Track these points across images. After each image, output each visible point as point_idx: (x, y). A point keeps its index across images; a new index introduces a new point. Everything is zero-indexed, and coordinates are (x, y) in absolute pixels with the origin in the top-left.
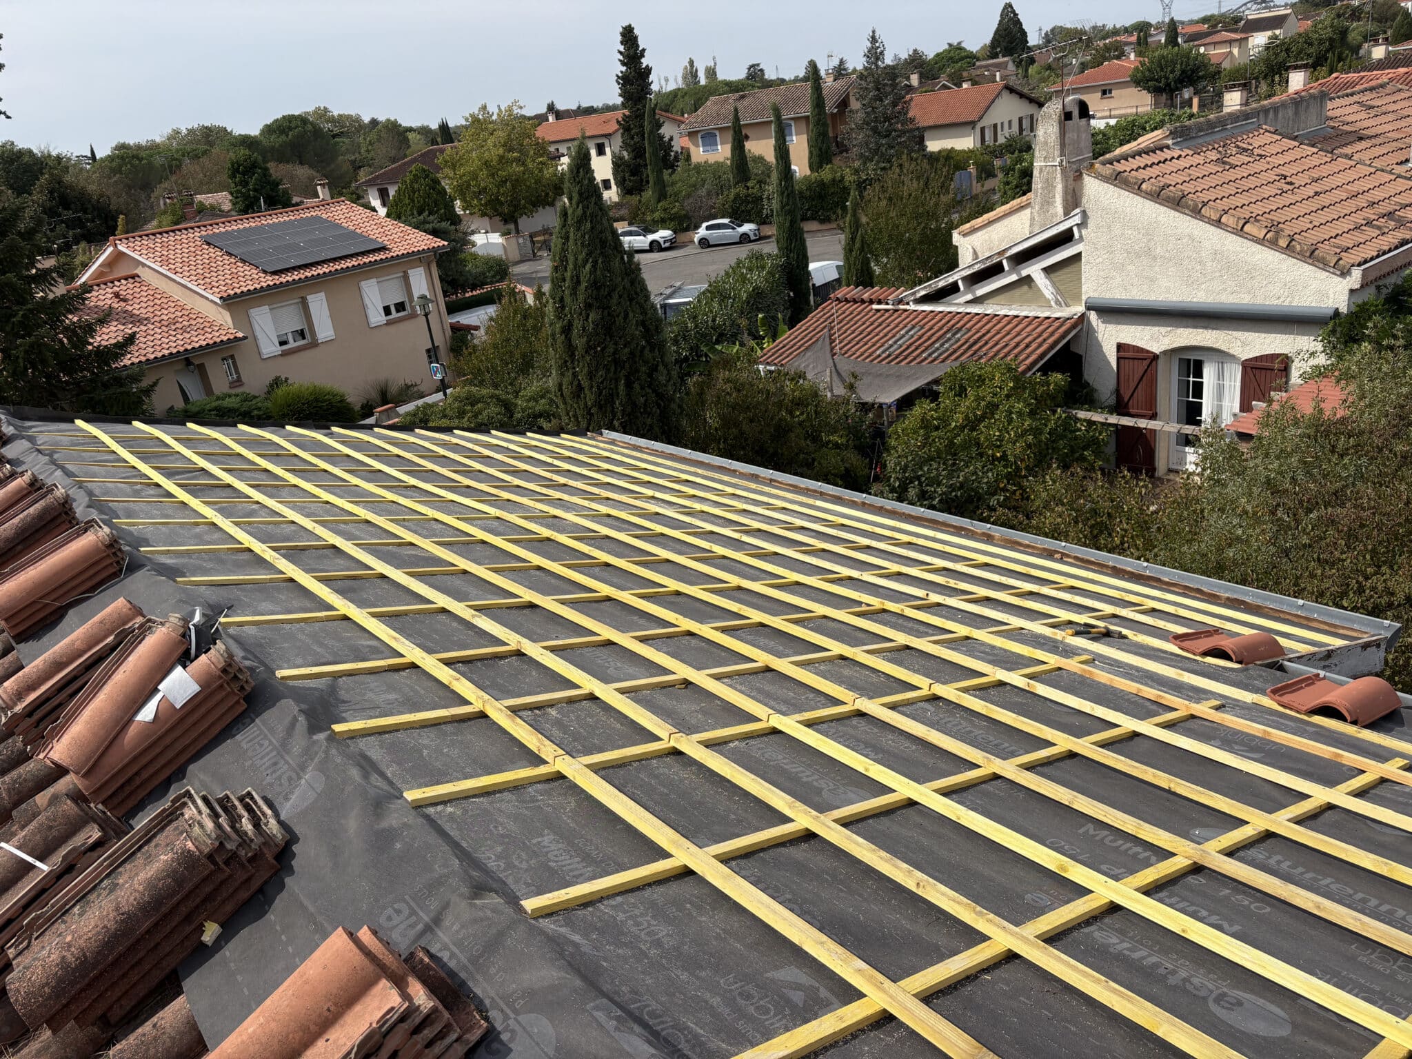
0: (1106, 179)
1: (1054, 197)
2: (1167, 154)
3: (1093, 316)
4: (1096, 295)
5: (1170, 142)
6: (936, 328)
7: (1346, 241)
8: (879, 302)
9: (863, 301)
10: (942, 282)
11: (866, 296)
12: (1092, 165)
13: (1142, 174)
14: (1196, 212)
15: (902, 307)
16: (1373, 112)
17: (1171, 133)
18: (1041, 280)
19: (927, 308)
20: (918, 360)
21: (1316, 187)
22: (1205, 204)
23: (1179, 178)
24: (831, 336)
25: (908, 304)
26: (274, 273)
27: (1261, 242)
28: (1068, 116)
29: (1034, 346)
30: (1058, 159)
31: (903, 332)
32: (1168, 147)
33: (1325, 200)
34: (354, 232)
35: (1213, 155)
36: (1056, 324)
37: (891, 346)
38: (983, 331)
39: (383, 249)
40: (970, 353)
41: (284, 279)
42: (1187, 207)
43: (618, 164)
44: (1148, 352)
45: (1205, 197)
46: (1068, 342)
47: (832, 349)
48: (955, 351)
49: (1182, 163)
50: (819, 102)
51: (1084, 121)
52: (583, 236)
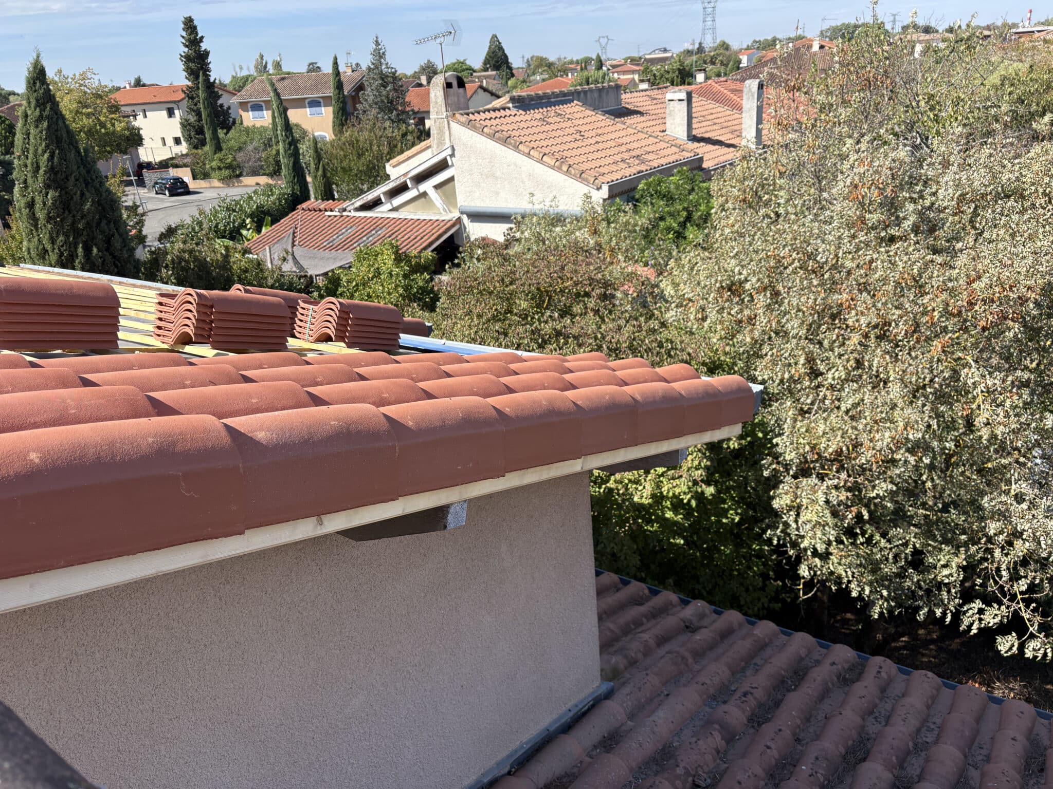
0: (463, 124)
1: (443, 137)
2: (508, 112)
3: (465, 218)
4: (465, 204)
6: (367, 227)
7: (602, 170)
8: (331, 211)
9: (320, 210)
10: (370, 196)
11: (322, 207)
12: (455, 116)
13: (488, 122)
14: (516, 148)
15: (344, 214)
16: (655, 102)
17: (511, 99)
18: (432, 194)
19: (361, 214)
20: (351, 248)
21: (598, 139)
23: (510, 127)
24: (294, 233)
25: (349, 211)
27: (552, 167)
28: (449, 85)
29: (425, 238)
30: (445, 113)
31: (344, 231)
32: (509, 109)
33: (600, 146)
35: (538, 116)
36: (442, 224)
37: (335, 239)
38: (396, 229)
42: (511, 144)
45: (523, 139)
46: (452, 236)
47: (294, 242)
49: (517, 118)
50: (339, 86)
51: (461, 90)
52: (41, 132)
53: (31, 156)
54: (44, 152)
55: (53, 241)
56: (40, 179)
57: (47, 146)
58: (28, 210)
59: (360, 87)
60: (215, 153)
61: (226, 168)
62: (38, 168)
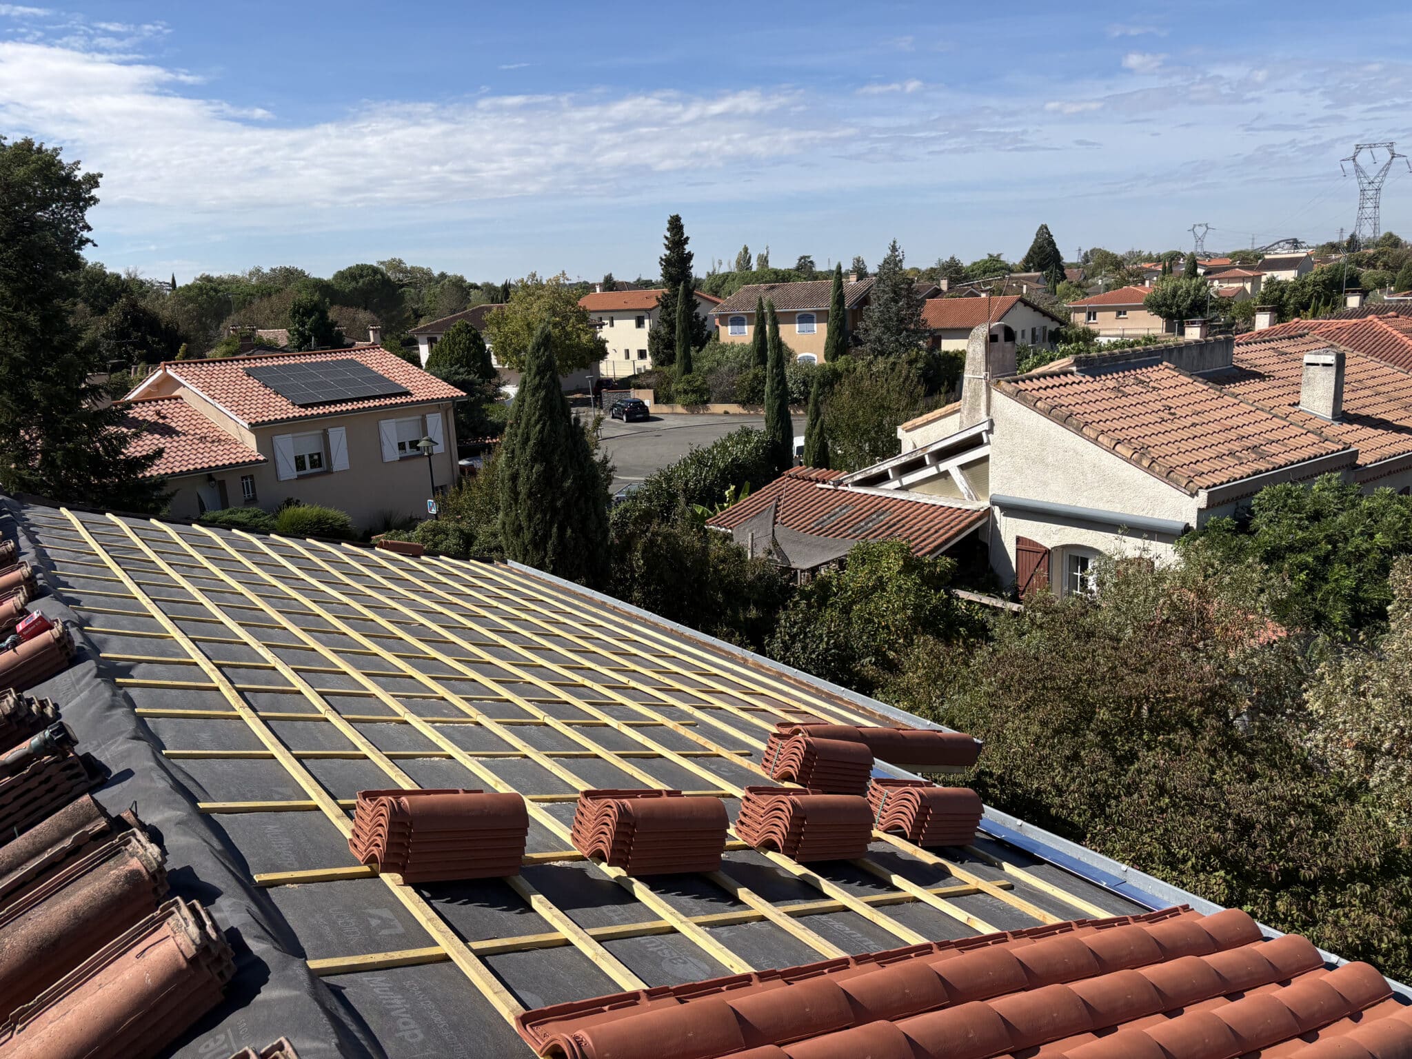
0: (1008, 394)
1: (979, 405)
2: (1070, 378)
3: (997, 510)
4: (1000, 492)
5: (1074, 369)
6: (865, 509)
7: (1201, 467)
8: (824, 482)
9: (811, 480)
10: (875, 470)
11: (813, 476)
12: (999, 381)
13: (1042, 393)
14: (1079, 431)
15: (841, 488)
16: (1283, 358)
17: (1075, 361)
18: (956, 475)
19: (862, 490)
20: (844, 534)
21: (1196, 419)
22: (1086, 424)
23: (1072, 400)
24: (777, 506)
25: (847, 485)
26: (301, 406)
27: (1128, 460)
28: (993, 338)
29: (942, 531)
30: (984, 373)
31: (837, 510)
32: (1072, 373)
33: (1198, 430)
34: (382, 376)
35: (1111, 384)
36: (965, 515)
37: (825, 521)
38: (903, 515)
39: (407, 393)
40: (888, 532)
41: (309, 412)
42: (1072, 425)
43: (653, 337)
44: (1041, 546)
45: (1089, 418)
46: (977, 530)
47: (775, 518)
48: (875, 531)
49: (1083, 388)
50: (840, 300)
51: (1009, 344)
52: (537, 402)
53: (523, 425)
54: (537, 422)
55: (530, 518)
56: (528, 451)
57: (540, 416)
58: (510, 483)
59: (864, 300)
60: (684, 374)
61: (693, 392)
62: (528, 439)
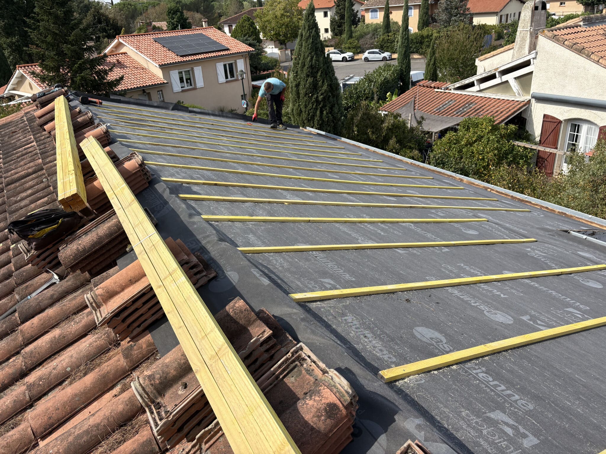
0: (549, 38)
1: (525, 45)
2: (579, 29)
3: (533, 101)
4: (537, 92)
5: (582, 23)
6: (462, 102)
8: (438, 88)
9: (431, 87)
10: (467, 81)
11: (432, 85)
12: (543, 31)
13: (566, 37)
14: (588, 57)
15: (447, 91)
17: (583, 20)
18: (512, 82)
19: (459, 92)
20: (452, 115)
22: (593, 53)
23: (583, 40)
24: (415, 101)
25: (451, 90)
26: (181, 56)
28: (536, 8)
29: (504, 112)
30: (529, 28)
31: (447, 102)
32: (580, 26)
34: (216, 41)
35: (601, 32)
36: (516, 104)
37: (441, 108)
38: (482, 104)
39: (228, 49)
40: (475, 113)
41: (185, 59)
42: (584, 54)
43: (332, 22)
44: (557, 119)
45: (593, 50)
46: (521, 112)
47: (414, 107)
48: (468, 112)
49: (587, 33)
51: (543, 11)
57: (310, 53)
60: (349, 39)
61: (353, 48)
62: (304, 65)
